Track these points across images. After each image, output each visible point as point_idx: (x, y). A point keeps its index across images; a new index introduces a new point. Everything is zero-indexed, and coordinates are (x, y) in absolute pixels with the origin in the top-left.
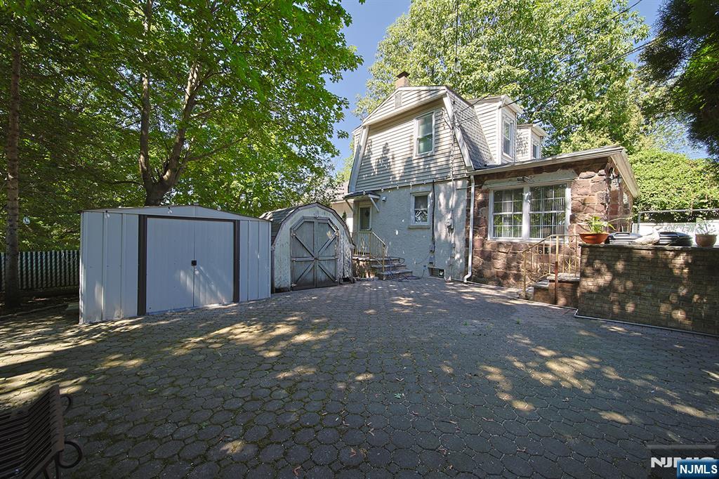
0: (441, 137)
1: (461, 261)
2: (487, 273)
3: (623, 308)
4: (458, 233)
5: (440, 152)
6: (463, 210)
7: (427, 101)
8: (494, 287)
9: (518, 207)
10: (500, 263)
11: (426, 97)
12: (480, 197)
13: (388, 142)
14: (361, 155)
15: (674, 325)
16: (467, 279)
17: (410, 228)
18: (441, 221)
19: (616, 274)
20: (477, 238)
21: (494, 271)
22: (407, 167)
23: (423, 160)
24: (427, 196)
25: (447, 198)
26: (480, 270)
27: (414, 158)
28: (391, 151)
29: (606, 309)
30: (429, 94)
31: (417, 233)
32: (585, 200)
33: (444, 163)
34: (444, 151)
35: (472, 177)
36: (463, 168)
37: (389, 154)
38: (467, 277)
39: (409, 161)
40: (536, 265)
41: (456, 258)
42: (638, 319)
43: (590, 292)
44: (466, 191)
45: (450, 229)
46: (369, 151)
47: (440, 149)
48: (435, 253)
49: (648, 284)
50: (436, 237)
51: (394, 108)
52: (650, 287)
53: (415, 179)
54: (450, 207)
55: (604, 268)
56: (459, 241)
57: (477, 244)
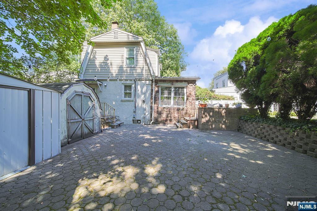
0: (139, 60)
1: (149, 115)
2: (160, 120)
3: (212, 127)
4: (147, 104)
5: (138, 67)
6: (149, 94)
7: (132, 41)
8: (162, 125)
9: (170, 93)
10: (164, 116)
11: (131, 39)
12: (156, 89)
13: (108, 55)
14: (88, 58)
15: (223, 129)
16: (152, 123)
17: (122, 101)
18: (139, 98)
19: (210, 116)
20: (155, 105)
21: (162, 119)
22: (120, 70)
23: (129, 68)
24: (131, 86)
25: (142, 88)
26: (157, 119)
27: (125, 66)
28: (110, 60)
29: (208, 127)
30: (133, 38)
31: (127, 103)
32: (190, 93)
33: (140, 72)
34: (140, 67)
35: (154, 80)
36: (149, 75)
37: (108, 62)
38: (152, 122)
39: (121, 68)
40: (176, 115)
41: (146, 114)
42: (215, 129)
43: (204, 123)
44: (150, 85)
45: (144, 102)
46: (94, 57)
47: (138, 65)
48: (136, 113)
49: (217, 118)
50: (136, 105)
51: (113, 38)
52: (218, 119)
53: (125, 77)
54: (143, 92)
55: (207, 115)
56: (148, 107)
57: (156, 108)
